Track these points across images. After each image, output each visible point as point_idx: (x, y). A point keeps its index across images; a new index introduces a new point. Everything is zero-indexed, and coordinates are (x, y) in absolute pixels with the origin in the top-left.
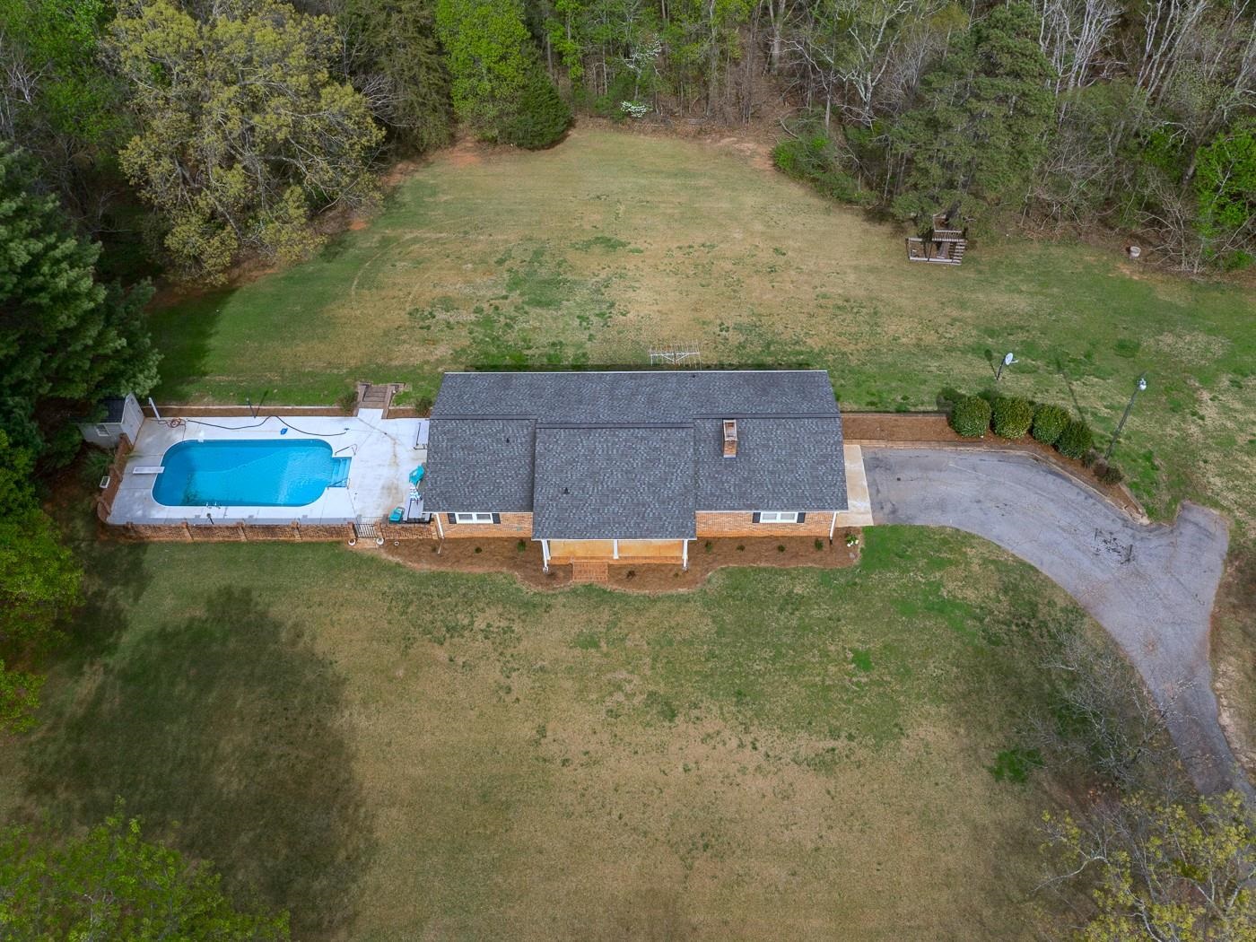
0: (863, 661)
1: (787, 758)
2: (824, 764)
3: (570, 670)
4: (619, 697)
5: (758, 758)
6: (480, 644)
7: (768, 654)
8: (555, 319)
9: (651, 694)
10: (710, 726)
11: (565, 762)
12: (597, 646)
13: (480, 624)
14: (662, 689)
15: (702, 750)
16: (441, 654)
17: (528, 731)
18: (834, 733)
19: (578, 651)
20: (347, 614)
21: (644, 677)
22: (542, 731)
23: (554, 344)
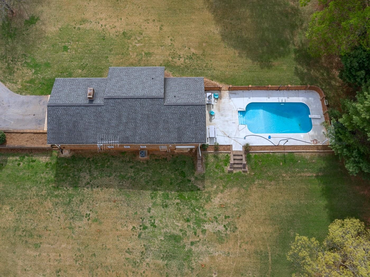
0: (65, 48)
1: (93, 23)
2: (84, 21)
3: (153, 46)
4: (139, 39)
5: (101, 23)
6: (182, 53)
7: (93, 51)
8: (167, 226)
9: (130, 39)
10: (114, 30)
11: (154, 21)
12: (145, 53)
13: (182, 60)
14: (126, 41)
15: (116, 24)
16: (193, 50)
17: (165, 29)
18: (79, 29)
19: (151, 51)
20: (225, 63)
21: (131, 44)
22: (161, 29)
23: (166, 206)
